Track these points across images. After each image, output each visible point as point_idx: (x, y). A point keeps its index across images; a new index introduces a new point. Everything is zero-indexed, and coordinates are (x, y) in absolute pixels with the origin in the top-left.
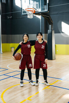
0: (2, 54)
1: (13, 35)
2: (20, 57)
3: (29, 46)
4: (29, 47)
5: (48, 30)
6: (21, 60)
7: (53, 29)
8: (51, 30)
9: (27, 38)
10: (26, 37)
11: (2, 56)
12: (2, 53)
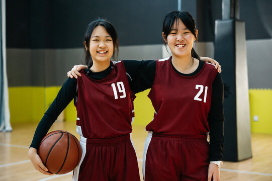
0: (8, 135)
1: (59, 51)
2: (71, 155)
3: (118, 89)
4: (120, 94)
5: (217, 22)
6: (78, 169)
7: (238, 17)
8: (230, 21)
9: (110, 45)
10: (101, 44)
11: (8, 145)
12: (9, 128)
